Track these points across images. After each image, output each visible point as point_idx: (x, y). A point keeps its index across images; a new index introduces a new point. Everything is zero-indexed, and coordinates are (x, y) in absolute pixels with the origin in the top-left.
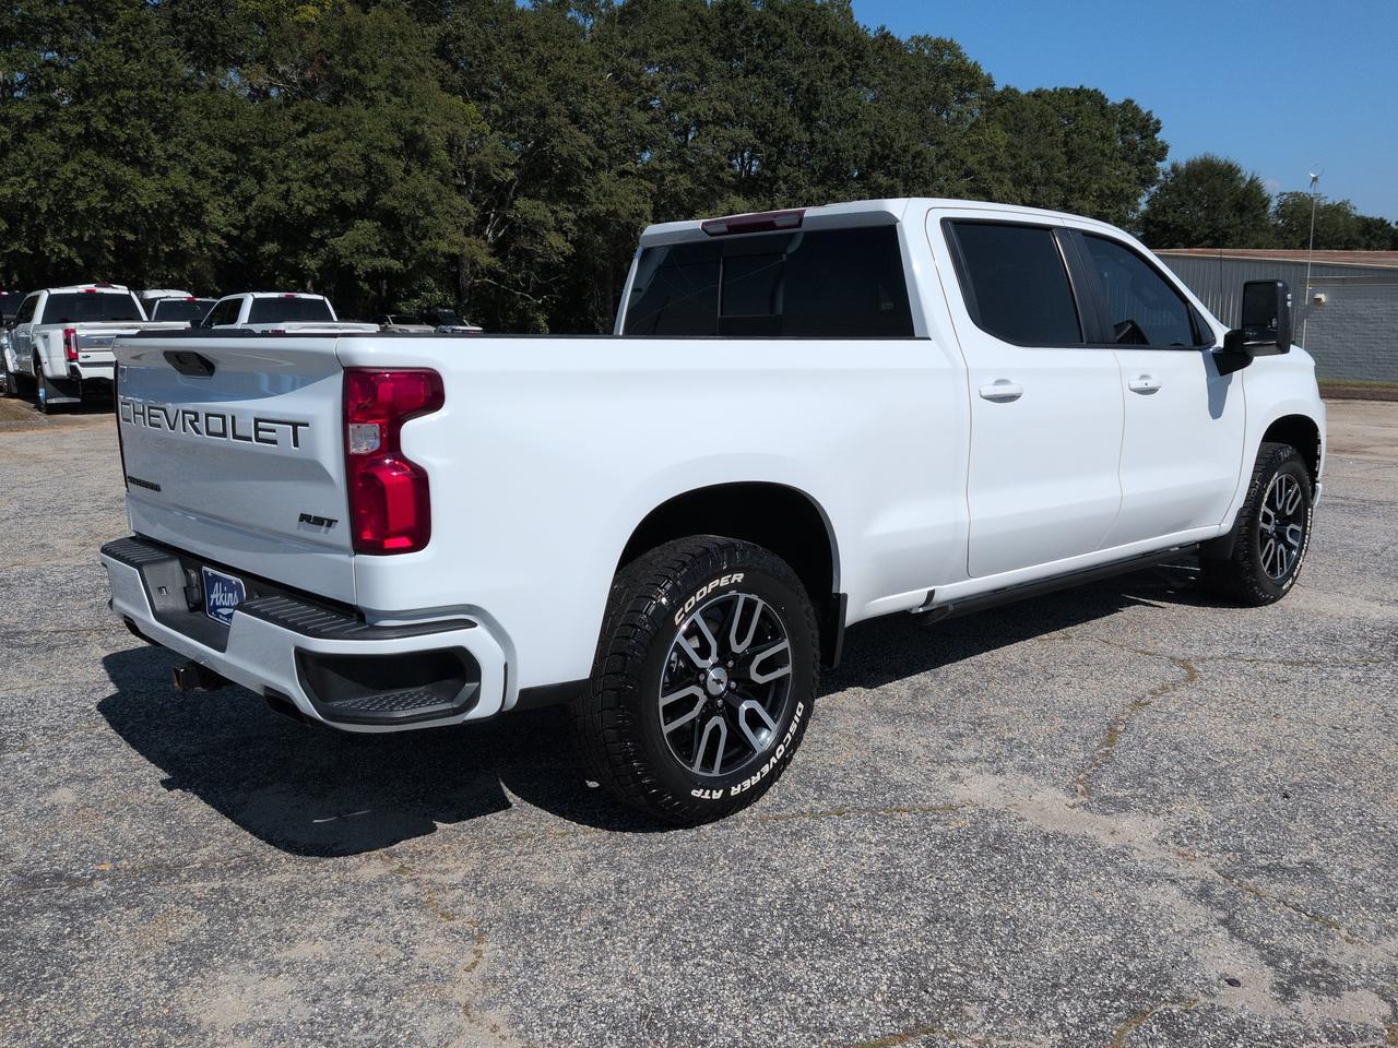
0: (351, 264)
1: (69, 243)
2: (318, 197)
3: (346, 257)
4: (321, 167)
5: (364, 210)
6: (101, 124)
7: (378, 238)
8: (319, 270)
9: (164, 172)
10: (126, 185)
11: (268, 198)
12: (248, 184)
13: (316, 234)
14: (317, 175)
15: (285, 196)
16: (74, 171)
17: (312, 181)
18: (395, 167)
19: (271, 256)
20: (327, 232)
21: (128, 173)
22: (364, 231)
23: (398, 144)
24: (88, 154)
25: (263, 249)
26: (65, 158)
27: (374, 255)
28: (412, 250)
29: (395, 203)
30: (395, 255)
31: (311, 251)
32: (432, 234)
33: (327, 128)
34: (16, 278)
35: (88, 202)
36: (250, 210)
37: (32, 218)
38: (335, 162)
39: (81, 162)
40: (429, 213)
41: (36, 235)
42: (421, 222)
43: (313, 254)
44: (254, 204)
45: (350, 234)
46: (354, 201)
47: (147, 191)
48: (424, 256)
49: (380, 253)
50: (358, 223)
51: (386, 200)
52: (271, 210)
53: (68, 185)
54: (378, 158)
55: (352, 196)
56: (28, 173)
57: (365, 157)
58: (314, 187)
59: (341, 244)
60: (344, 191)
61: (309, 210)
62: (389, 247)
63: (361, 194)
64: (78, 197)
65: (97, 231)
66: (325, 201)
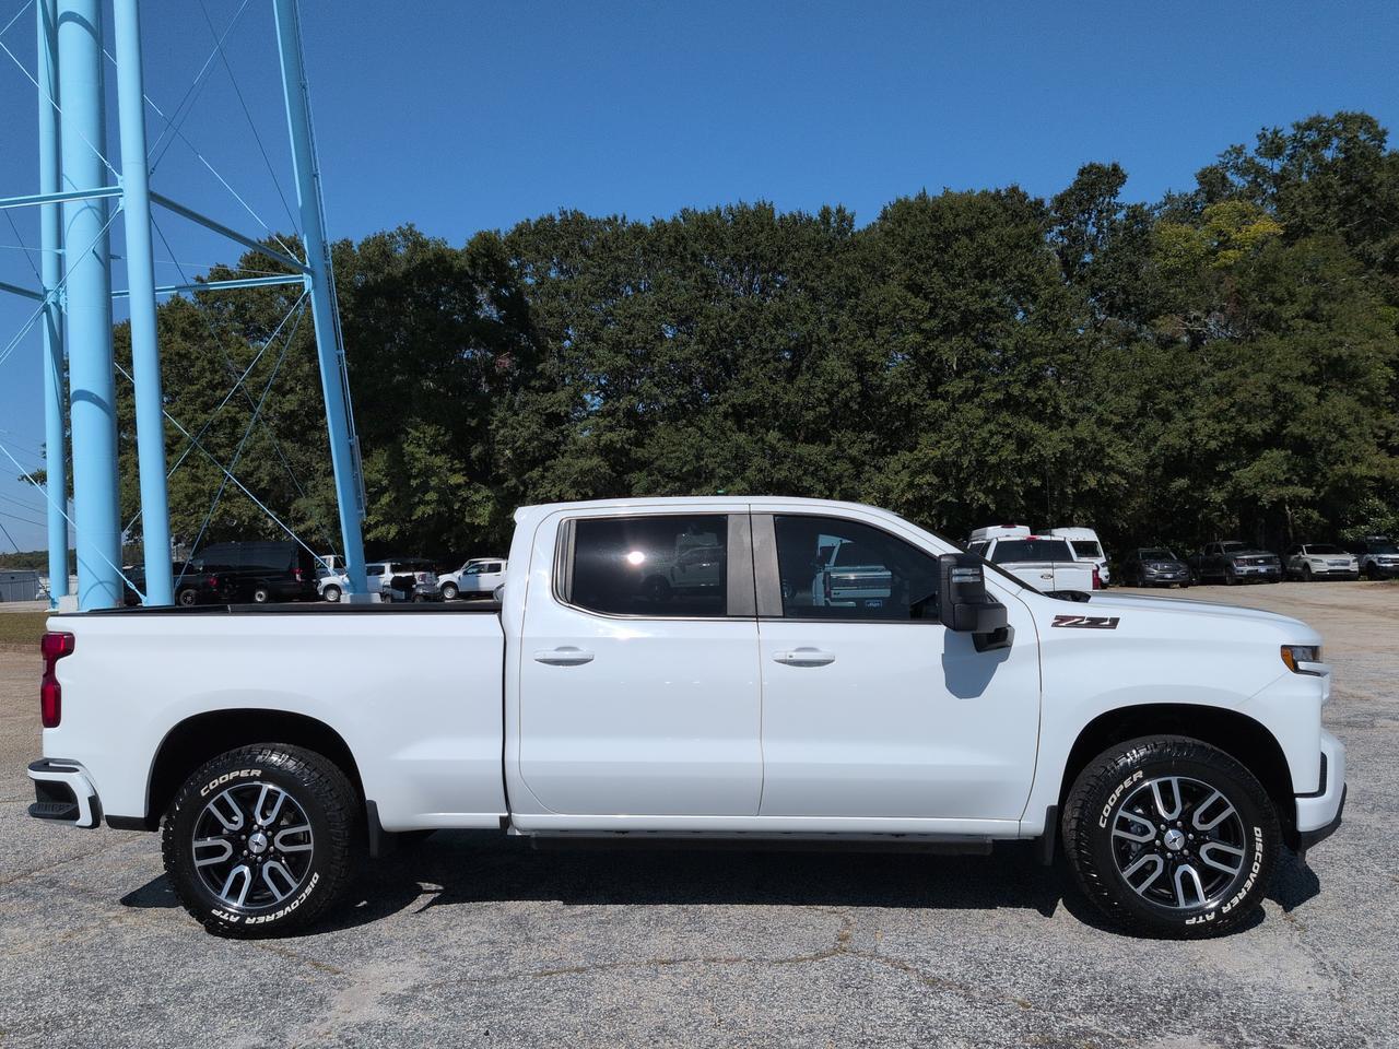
0: (1255, 494)
1: (987, 492)
2: (1222, 431)
3: (1250, 488)
4: (1225, 403)
5: (1272, 440)
6: (1016, 390)
7: (1285, 467)
8: (1225, 501)
9: (1073, 423)
10: (1033, 439)
11: (1172, 437)
12: (1153, 426)
13: (1221, 467)
14: (1222, 411)
15: (1190, 433)
16: (990, 431)
17: (1217, 417)
18: (1307, 394)
19: (1181, 491)
20: (1233, 464)
21: (1037, 429)
22: (1273, 460)
23: (1311, 370)
24: (1005, 416)
25: (1174, 485)
26: (986, 421)
27: (1280, 484)
28: (1324, 475)
29: (1304, 430)
30: (1305, 482)
31: (1217, 485)
32: (1346, 457)
33: (1235, 364)
34: (945, 522)
35: (1000, 457)
36: (1154, 450)
37: (958, 473)
38: (1240, 396)
39: (998, 423)
40: (1343, 435)
41: (962, 485)
42: (1333, 447)
43: (1219, 487)
44: (1159, 444)
45: (1257, 465)
46: (1260, 432)
47: (1051, 442)
48: (1336, 482)
49: (1288, 482)
50: (1266, 453)
51: (1293, 428)
52: (1173, 447)
53: (985, 443)
54: (1287, 387)
55: (1256, 428)
56: (955, 437)
57: (1272, 388)
58: (1219, 422)
59: (1245, 476)
60: (1249, 422)
61: (1213, 444)
62: (1298, 475)
63: (1267, 425)
64: (992, 453)
65: (1008, 480)
66: (1230, 434)
